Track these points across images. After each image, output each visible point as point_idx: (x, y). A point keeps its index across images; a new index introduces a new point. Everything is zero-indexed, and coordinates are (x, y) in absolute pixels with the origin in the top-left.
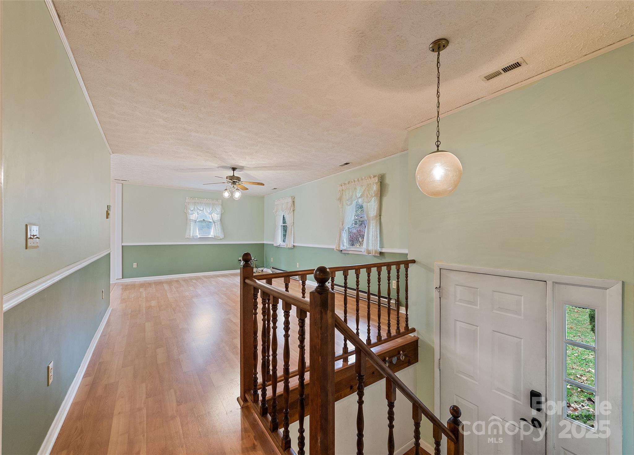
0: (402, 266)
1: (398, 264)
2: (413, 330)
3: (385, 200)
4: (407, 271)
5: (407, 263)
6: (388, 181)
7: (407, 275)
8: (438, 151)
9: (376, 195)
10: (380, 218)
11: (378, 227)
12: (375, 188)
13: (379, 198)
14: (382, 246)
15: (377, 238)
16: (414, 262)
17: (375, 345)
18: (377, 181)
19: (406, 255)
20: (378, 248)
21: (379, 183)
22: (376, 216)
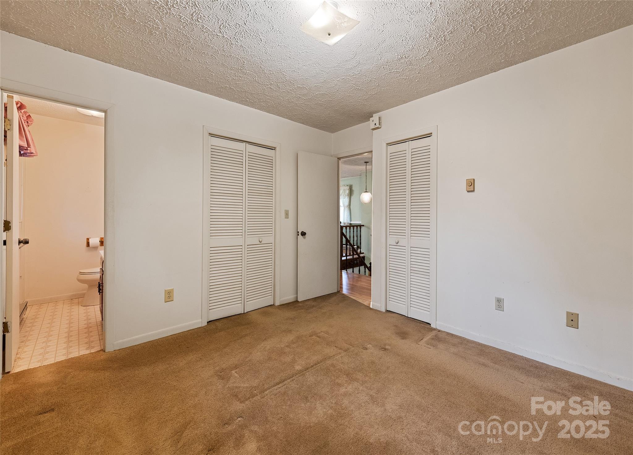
0: (359, 227)
1: (357, 226)
2: (363, 253)
3: (352, 197)
4: (360, 229)
5: (361, 226)
6: (354, 188)
7: (360, 231)
8: (366, 192)
9: (348, 195)
10: (350, 207)
11: (349, 211)
12: (347, 192)
13: (349, 197)
14: (351, 220)
15: (348, 216)
16: (363, 226)
17: (349, 256)
18: (348, 188)
19: (361, 224)
20: (349, 221)
21: (349, 189)
22: (348, 206)
